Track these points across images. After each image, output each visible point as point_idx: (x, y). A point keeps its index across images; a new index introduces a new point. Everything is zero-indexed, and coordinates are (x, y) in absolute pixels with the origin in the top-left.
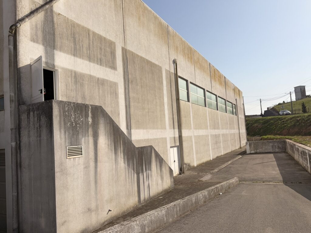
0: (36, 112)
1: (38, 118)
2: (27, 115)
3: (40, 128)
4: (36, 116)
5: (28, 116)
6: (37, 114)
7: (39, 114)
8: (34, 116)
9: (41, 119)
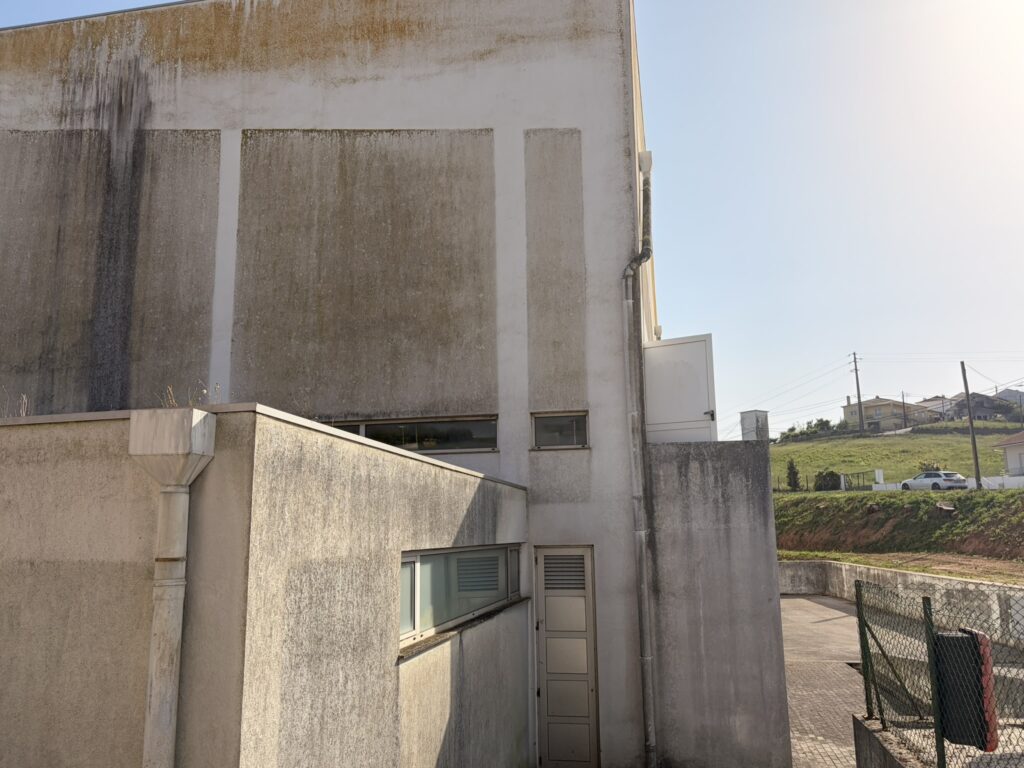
0: (709, 463)
1: (719, 479)
2: (680, 468)
3: (724, 502)
4: (710, 472)
5: (683, 470)
6: (714, 468)
7: (722, 468)
8: (702, 471)
9: (728, 481)
